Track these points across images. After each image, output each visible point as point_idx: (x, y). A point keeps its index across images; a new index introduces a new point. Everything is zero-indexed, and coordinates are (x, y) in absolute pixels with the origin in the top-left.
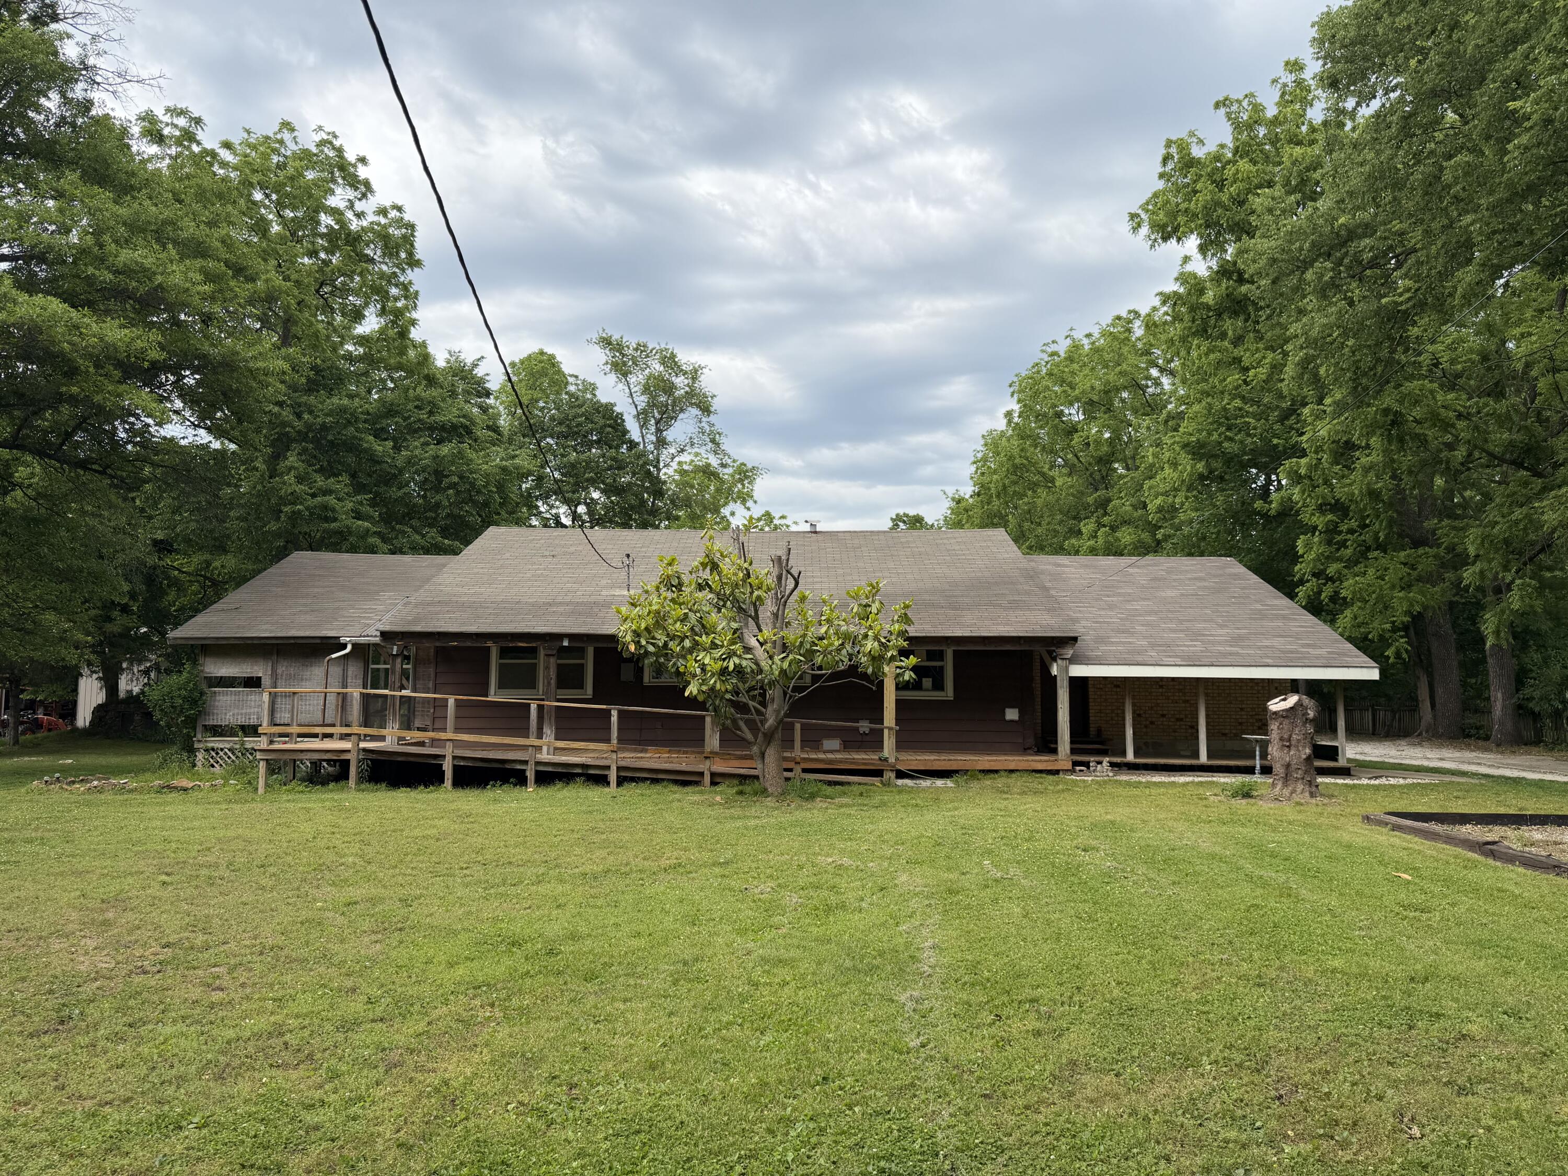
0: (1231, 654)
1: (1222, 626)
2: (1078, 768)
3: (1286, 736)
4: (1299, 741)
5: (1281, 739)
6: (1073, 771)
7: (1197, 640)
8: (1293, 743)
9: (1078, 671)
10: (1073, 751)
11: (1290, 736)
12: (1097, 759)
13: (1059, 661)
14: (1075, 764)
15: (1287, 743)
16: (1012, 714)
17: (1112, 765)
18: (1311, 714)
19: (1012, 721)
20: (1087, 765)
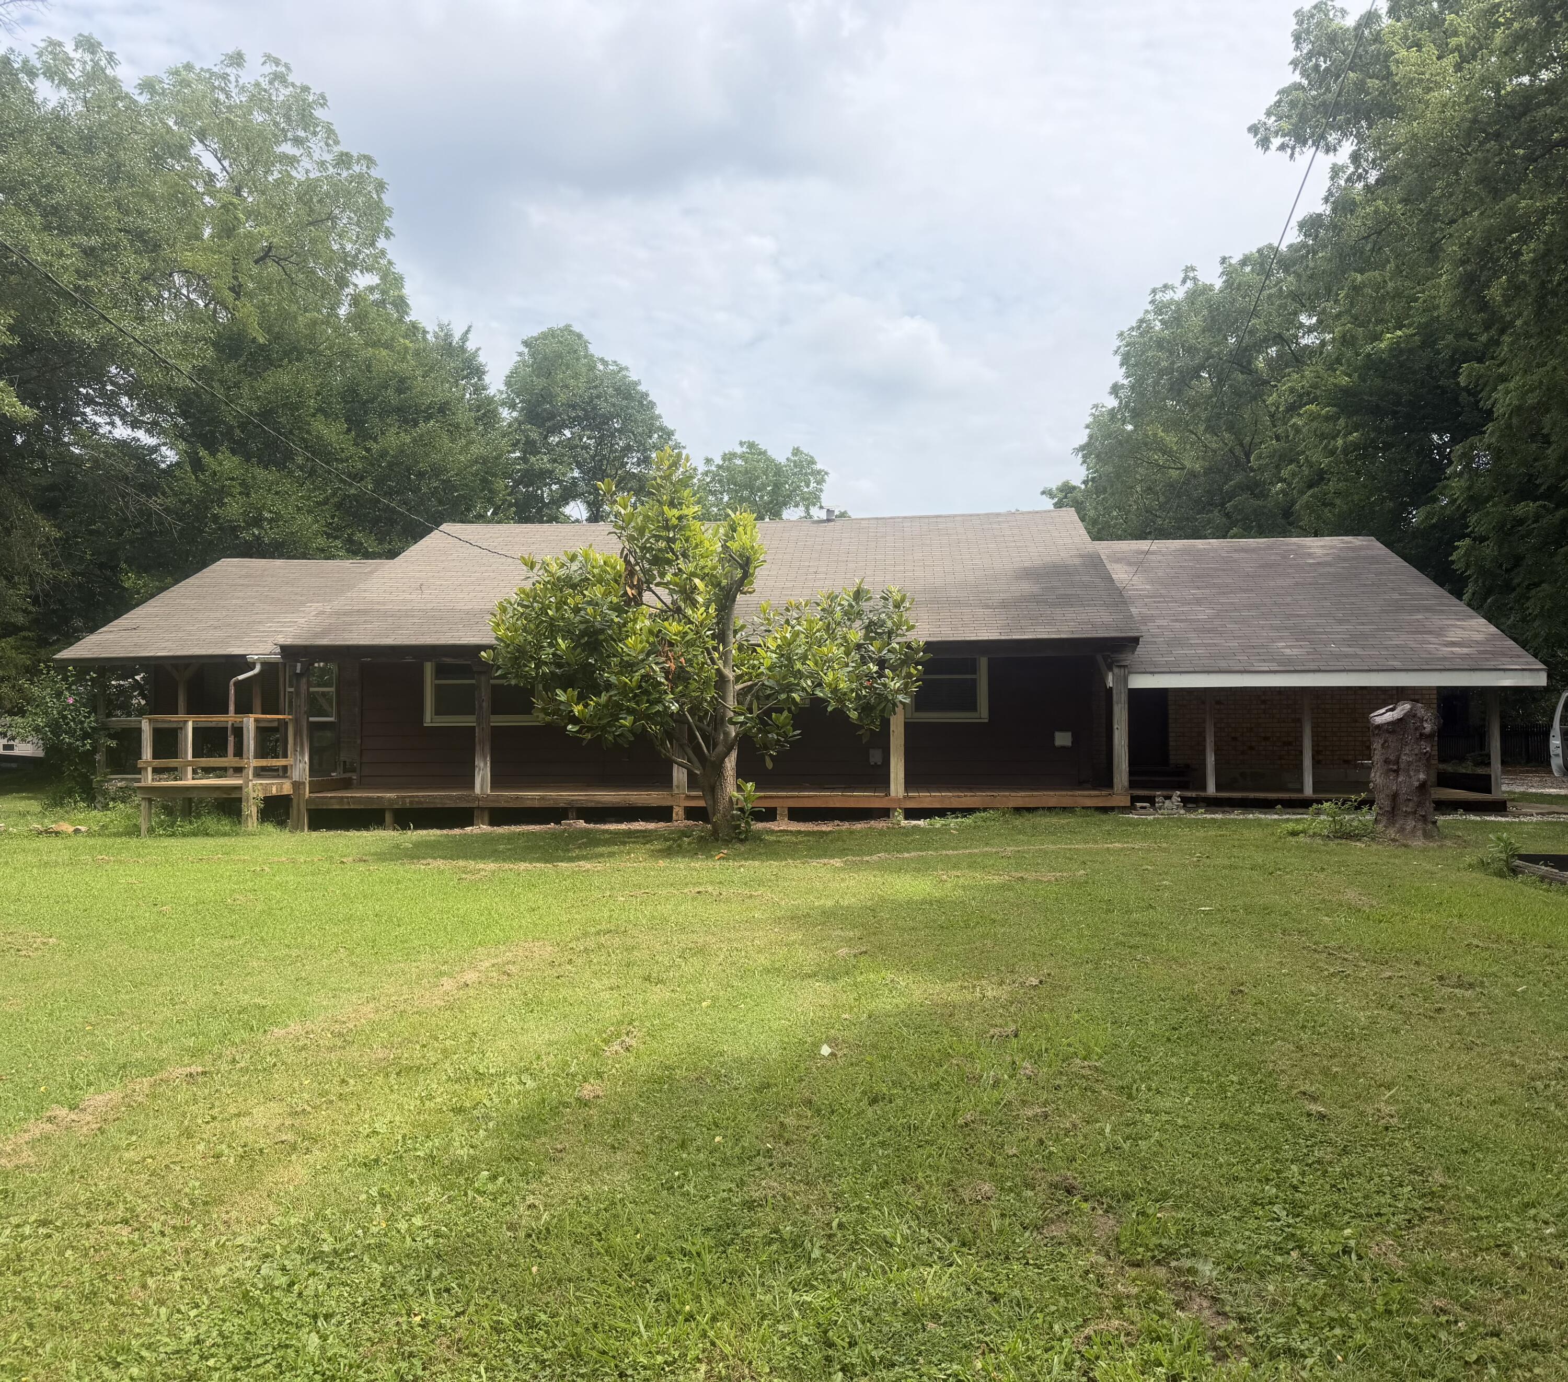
0: (1346, 656)
1: (1340, 622)
2: (1139, 804)
3: (1392, 758)
4: (1409, 763)
5: (1387, 761)
6: (1131, 808)
7: (1304, 640)
8: (1402, 766)
9: (1141, 682)
10: (1133, 785)
11: (1398, 757)
12: (1165, 793)
13: (1116, 670)
14: (1135, 799)
15: (1393, 767)
16: (1063, 739)
17: (1185, 801)
18: (1428, 727)
19: (1063, 748)
20: (1151, 800)
